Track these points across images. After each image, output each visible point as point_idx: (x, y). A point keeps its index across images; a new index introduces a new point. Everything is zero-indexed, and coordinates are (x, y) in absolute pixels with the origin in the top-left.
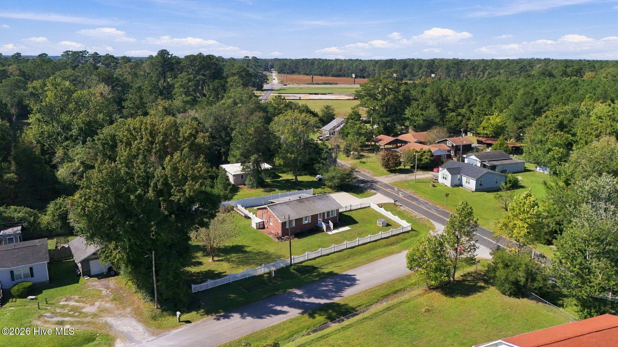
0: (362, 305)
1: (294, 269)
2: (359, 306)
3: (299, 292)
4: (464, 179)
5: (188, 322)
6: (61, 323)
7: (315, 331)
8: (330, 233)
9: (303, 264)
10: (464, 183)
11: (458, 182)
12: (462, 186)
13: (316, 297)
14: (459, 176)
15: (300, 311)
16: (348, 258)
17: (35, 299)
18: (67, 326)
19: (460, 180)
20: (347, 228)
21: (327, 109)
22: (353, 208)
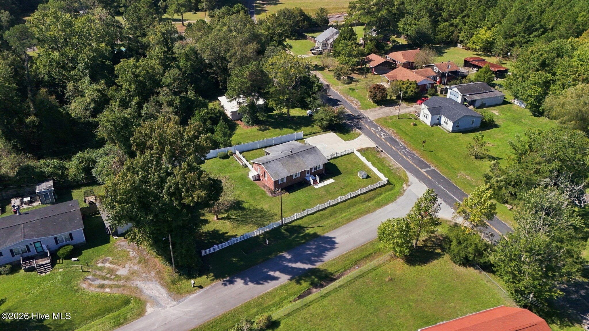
0: (339, 270)
1: (284, 230)
2: (337, 271)
3: (288, 256)
4: (443, 119)
5: (201, 287)
6: (102, 286)
7: (300, 297)
8: (316, 187)
9: (293, 224)
10: (442, 122)
11: (437, 121)
12: (440, 124)
13: (302, 262)
14: (438, 116)
15: (289, 277)
16: (330, 216)
17: (78, 260)
18: (108, 290)
19: (439, 119)
20: (331, 181)
21: (321, 11)
22: (338, 155)
